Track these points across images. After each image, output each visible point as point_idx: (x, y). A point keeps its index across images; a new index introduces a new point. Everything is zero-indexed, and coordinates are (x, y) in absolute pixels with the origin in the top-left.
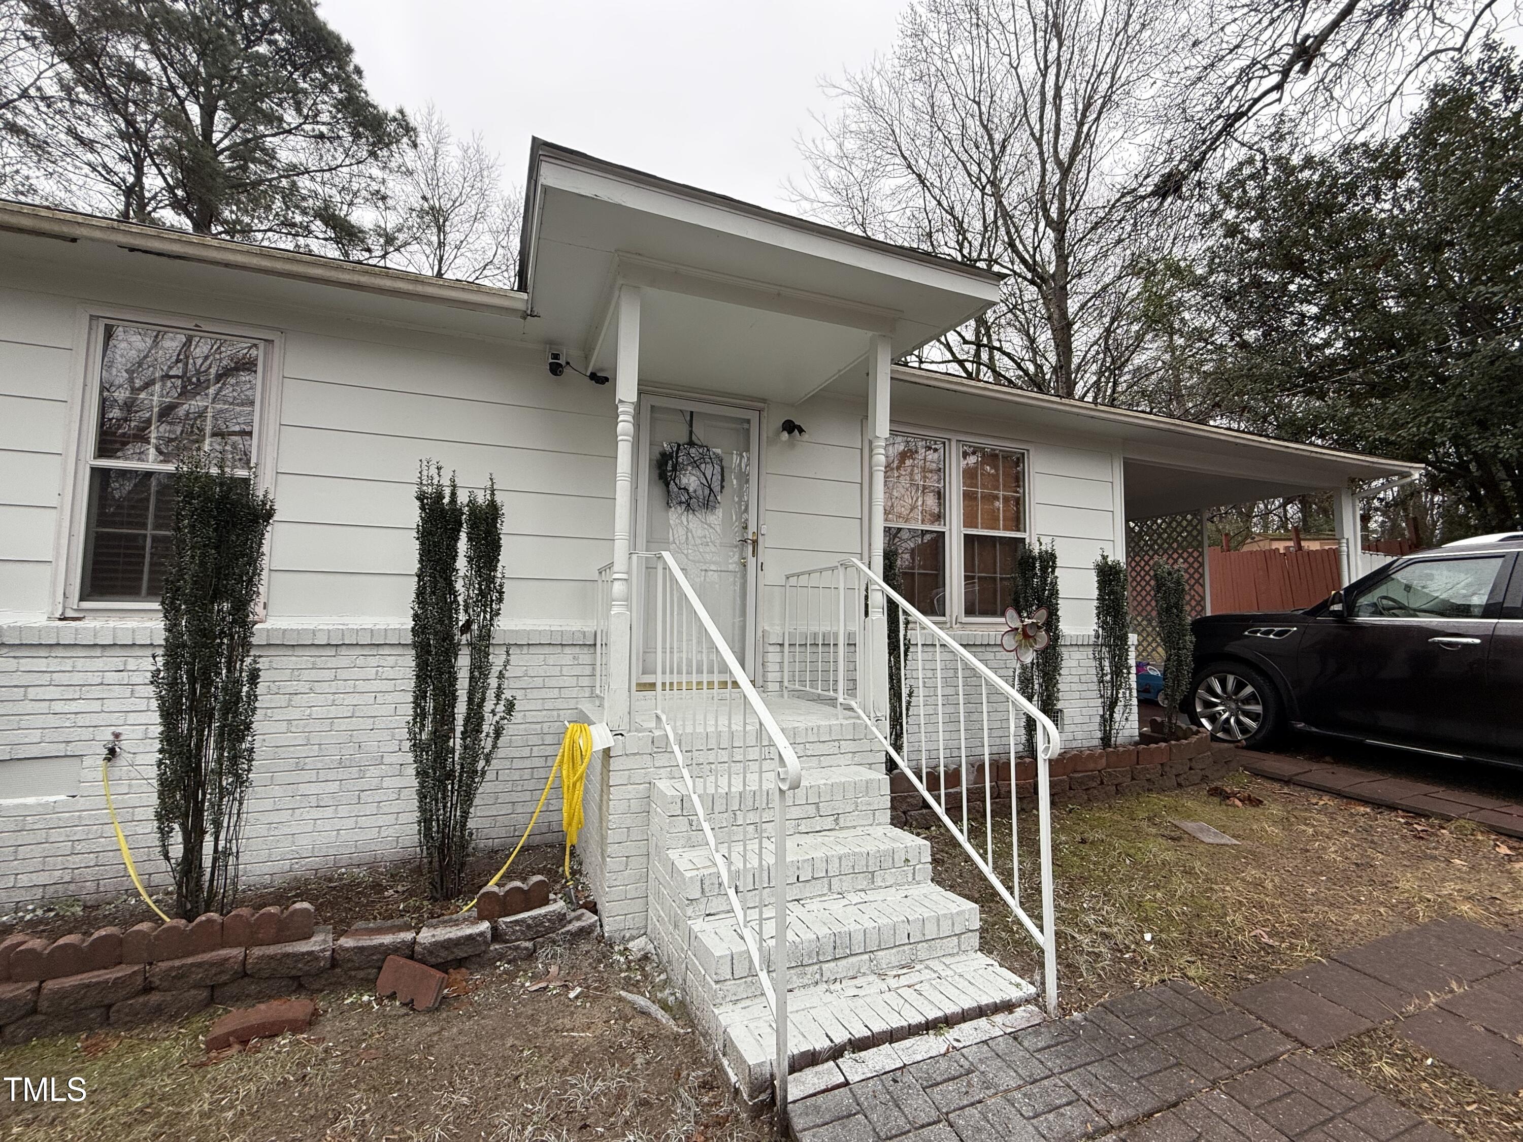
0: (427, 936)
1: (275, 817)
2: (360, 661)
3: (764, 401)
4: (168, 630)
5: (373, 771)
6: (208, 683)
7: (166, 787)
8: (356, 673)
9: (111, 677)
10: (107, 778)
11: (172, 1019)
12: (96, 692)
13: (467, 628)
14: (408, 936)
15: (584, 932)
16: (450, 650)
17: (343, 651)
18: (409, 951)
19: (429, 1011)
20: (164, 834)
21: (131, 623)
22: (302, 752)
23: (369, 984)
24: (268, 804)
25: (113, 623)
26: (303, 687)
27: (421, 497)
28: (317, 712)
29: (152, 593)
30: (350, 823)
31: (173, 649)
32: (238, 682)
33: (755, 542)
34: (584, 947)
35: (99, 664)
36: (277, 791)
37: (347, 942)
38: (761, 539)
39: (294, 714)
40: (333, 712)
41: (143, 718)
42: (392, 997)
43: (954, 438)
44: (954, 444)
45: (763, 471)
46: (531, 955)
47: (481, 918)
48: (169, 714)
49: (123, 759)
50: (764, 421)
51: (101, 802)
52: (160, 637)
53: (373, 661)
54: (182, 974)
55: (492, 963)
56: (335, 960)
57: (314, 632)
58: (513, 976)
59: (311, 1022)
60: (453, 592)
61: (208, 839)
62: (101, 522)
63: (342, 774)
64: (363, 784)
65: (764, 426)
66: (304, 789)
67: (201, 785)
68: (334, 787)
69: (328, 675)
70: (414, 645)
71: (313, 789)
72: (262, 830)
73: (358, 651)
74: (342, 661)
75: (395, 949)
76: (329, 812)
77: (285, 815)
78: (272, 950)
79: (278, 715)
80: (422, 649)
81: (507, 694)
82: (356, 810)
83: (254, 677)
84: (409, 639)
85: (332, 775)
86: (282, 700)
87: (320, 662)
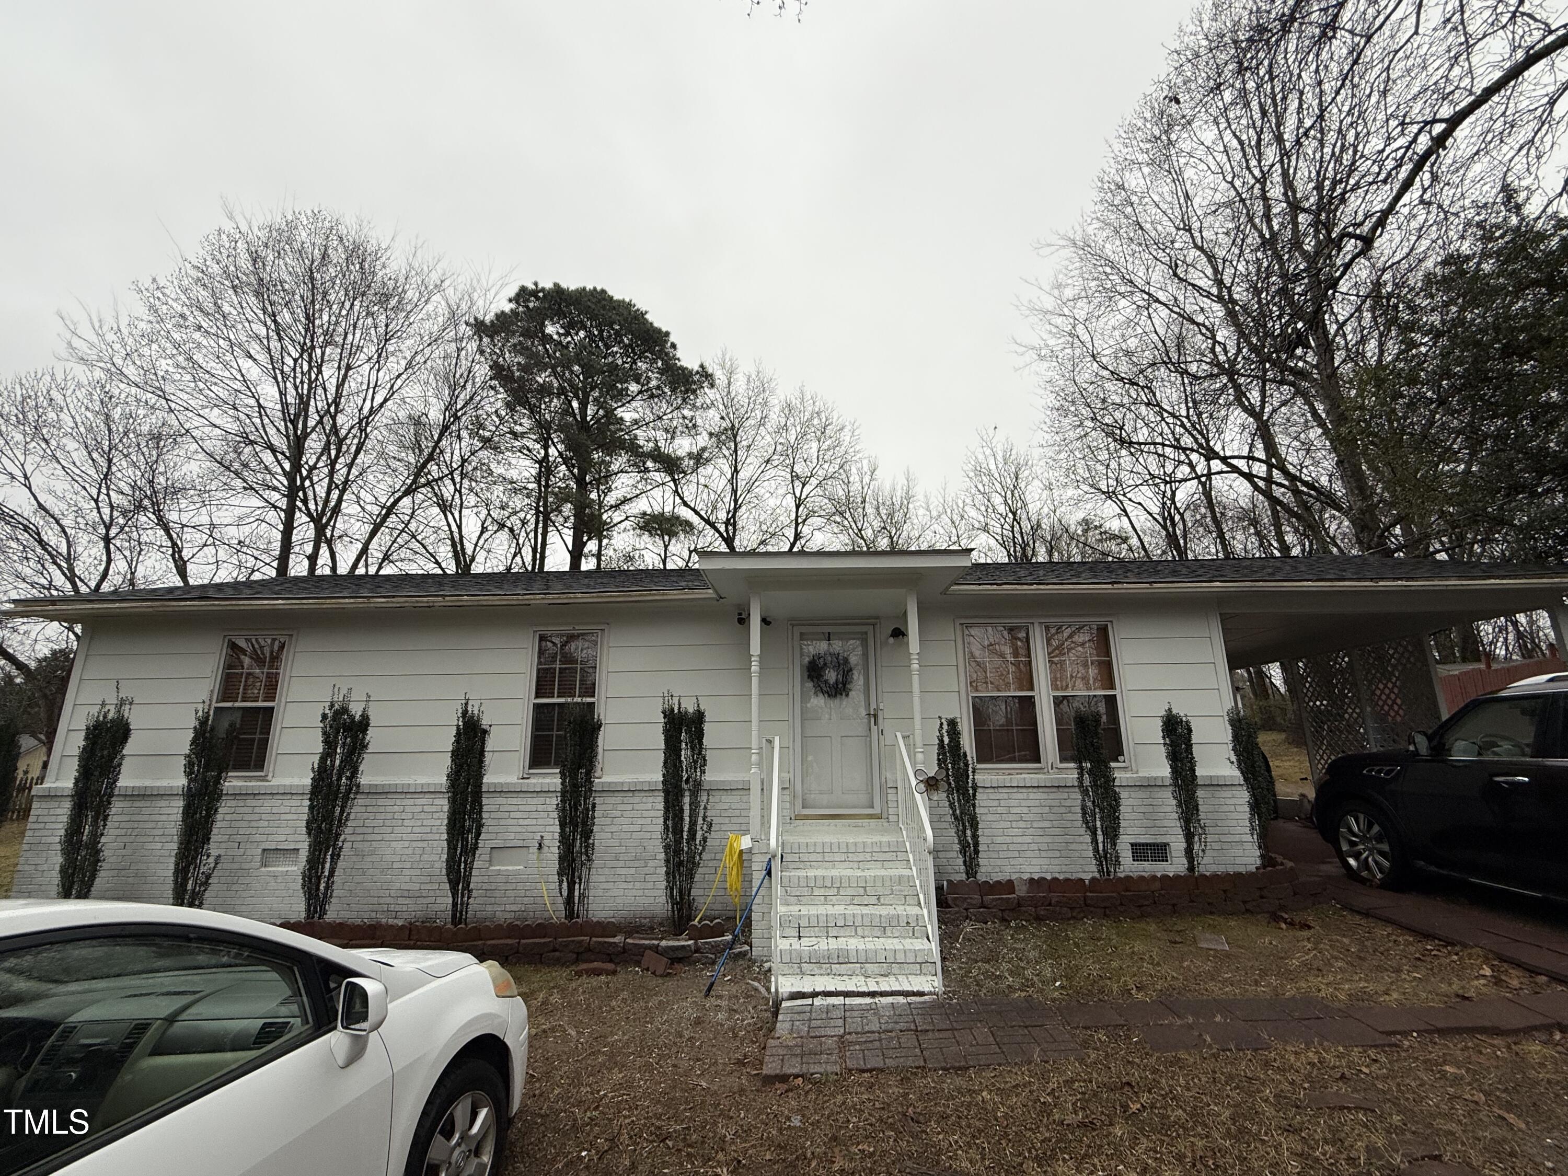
0: (664, 943)
1: (605, 886)
2: (644, 800)
3: (877, 618)
4: (562, 784)
5: (651, 863)
6: (576, 810)
7: (561, 859)
8: (642, 806)
9: (540, 808)
10: (538, 859)
11: (563, 965)
12: (534, 815)
13: (687, 781)
14: (656, 942)
15: (743, 955)
16: (680, 793)
17: (636, 794)
18: (656, 949)
19: (661, 976)
20: (561, 882)
21: (547, 780)
22: (618, 850)
23: (638, 963)
24: (603, 879)
25: (541, 780)
26: (618, 814)
27: (664, 712)
28: (625, 828)
29: (556, 765)
30: (640, 893)
31: (563, 793)
32: (587, 810)
33: (875, 716)
34: (741, 962)
35: (535, 801)
36: (607, 871)
37: (629, 941)
38: (880, 713)
39: (614, 828)
40: (632, 828)
41: (551, 829)
42: (648, 969)
43: (1036, 621)
44: (1036, 625)
45: (879, 665)
46: (713, 963)
47: (690, 939)
48: (562, 825)
49: (545, 849)
50: (878, 631)
51: (535, 871)
52: (559, 788)
53: (651, 799)
54: (567, 945)
55: (695, 962)
56: (625, 949)
57: (622, 783)
58: (703, 970)
59: (614, 973)
60: (681, 762)
61: (577, 886)
62: (537, 730)
63: (637, 864)
64: (646, 870)
65: (878, 635)
66: (619, 871)
67: (574, 860)
68: (633, 871)
69: (630, 807)
70: (664, 791)
71: (623, 871)
72: (600, 892)
73: (643, 794)
74: (636, 800)
75: (650, 947)
76: (630, 886)
77: (610, 885)
78: (600, 939)
79: (607, 829)
80: (666, 792)
81: (709, 819)
82: (644, 885)
83: (594, 806)
84: (660, 787)
85: (631, 864)
86: (608, 821)
87: (626, 800)
